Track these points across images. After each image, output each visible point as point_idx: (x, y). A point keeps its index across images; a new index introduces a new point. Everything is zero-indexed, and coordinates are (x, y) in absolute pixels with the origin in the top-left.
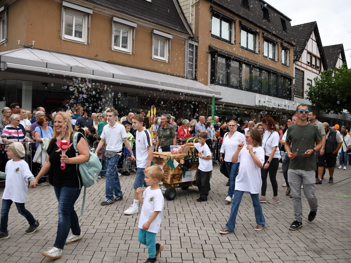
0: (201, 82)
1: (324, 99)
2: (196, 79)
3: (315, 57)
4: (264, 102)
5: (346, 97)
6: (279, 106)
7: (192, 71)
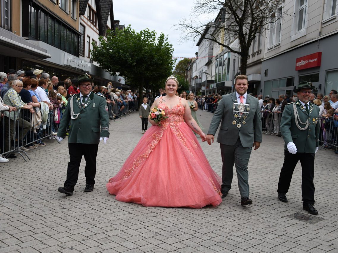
0: (15, 33)
1: (111, 60)
2: (10, 30)
3: (93, 10)
4: (71, 61)
5: (136, 61)
6: (79, 66)
7: (7, 19)
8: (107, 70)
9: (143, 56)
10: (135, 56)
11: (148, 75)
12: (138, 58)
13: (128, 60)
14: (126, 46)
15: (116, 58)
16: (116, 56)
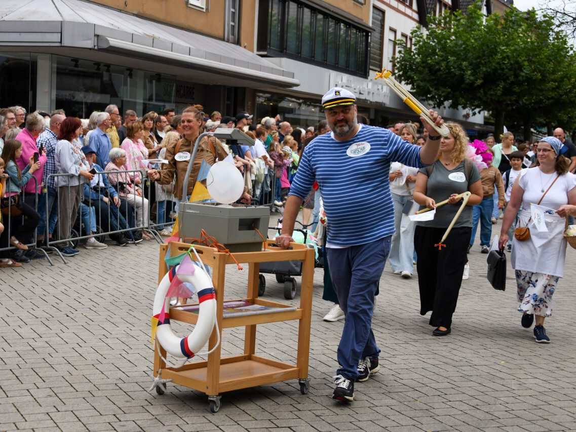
0: (245, 47)
1: (432, 78)
2: (238, 43)
5: (482, 76)
6: (360, 93)
7: (233, 27)
8: (424, 98)
9: (498, 66)
10: (481, 66)
11: (525, 101)
12: (487, 71)
13: (465, 76)
14: (463, 46)
15: (441, 73)
16: (442, 68)
